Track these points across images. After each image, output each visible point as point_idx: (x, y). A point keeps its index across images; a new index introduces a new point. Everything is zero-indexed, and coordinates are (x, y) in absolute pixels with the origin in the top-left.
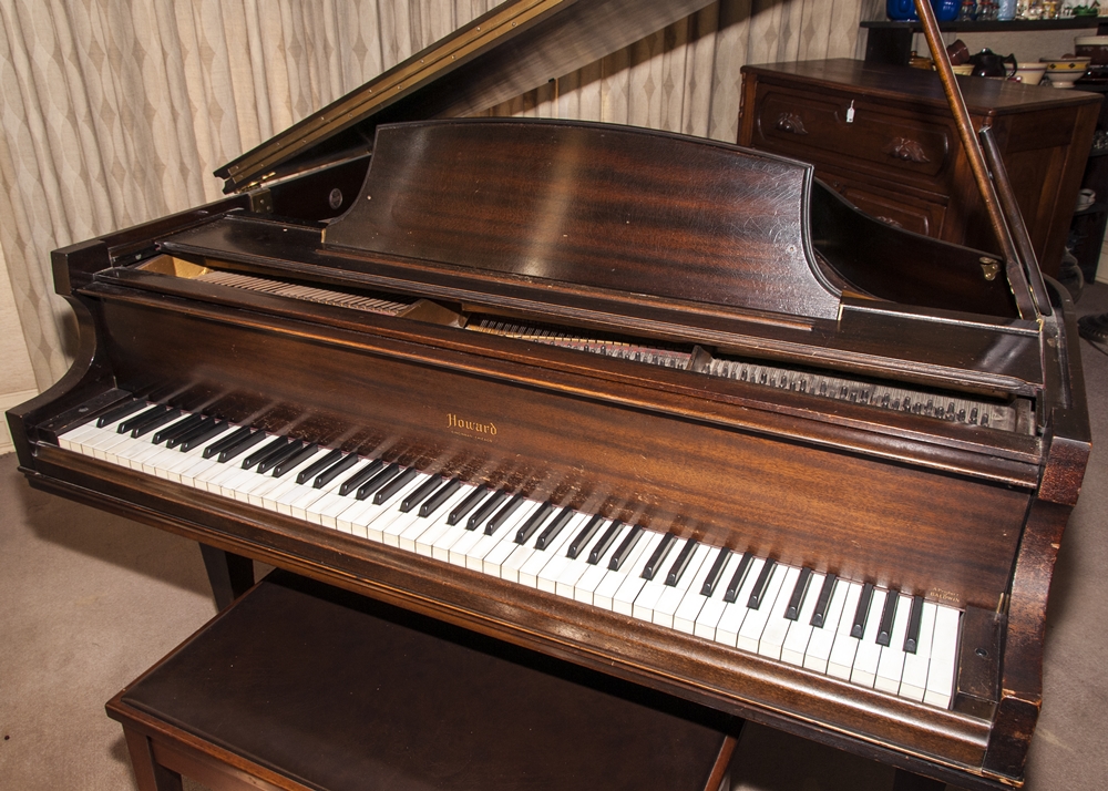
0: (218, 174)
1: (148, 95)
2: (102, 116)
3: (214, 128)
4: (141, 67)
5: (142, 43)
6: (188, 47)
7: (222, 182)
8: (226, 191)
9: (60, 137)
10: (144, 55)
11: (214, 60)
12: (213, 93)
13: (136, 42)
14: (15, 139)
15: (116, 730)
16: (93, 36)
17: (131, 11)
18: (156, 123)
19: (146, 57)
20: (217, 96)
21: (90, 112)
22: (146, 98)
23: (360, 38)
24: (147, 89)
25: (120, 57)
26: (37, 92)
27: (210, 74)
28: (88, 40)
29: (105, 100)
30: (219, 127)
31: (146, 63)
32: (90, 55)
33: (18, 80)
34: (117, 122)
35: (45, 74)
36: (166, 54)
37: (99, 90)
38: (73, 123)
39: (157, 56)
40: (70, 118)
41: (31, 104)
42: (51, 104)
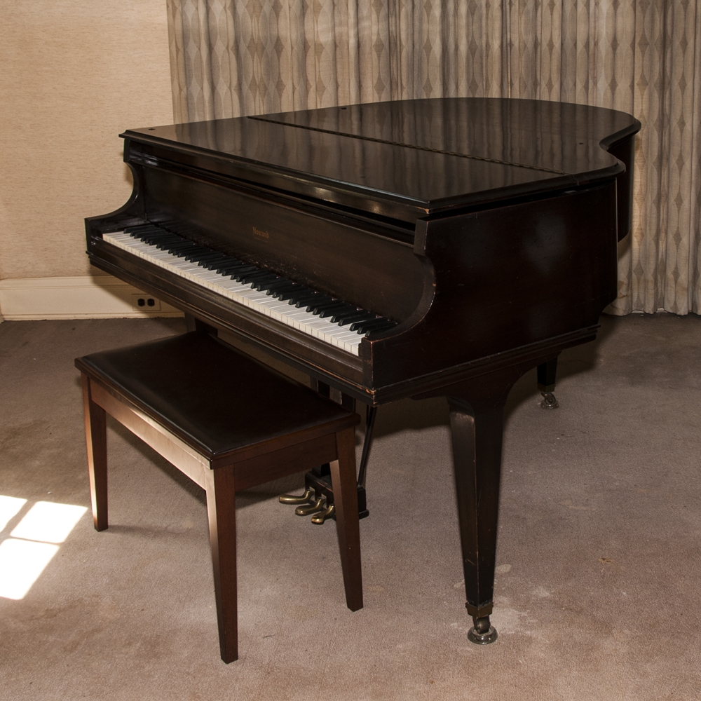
1: (282, 75)
2: (250, 88)
3: (318, 100)
4: (279, 57)
5: (282, 40)
9: (223, 100)
10: (282, 49)
11: (323, 53)
12: (319, 75)
14: (195, 100)
16: (252, 36)
17: (278, 20)
18: (284, 95)
19: (284, 50)
20: (322, 78)
22: (279, 77)
23: (428, 40)
24: (281, 71)
25: (264, 49)
26: (211, 70)
27: (319, 62)
29: (254, 77)
30: (321, 99)
31: (283, 54)
32: (248, 47)
33: (201, 62)
34: (258, 93)
35: (220, 59)
36: (292, 48)
37: (251, 71)
38: (231, 91)
39: (290, 49)
40: (230, 88)
41: (206, 77)
42: (221, 78)
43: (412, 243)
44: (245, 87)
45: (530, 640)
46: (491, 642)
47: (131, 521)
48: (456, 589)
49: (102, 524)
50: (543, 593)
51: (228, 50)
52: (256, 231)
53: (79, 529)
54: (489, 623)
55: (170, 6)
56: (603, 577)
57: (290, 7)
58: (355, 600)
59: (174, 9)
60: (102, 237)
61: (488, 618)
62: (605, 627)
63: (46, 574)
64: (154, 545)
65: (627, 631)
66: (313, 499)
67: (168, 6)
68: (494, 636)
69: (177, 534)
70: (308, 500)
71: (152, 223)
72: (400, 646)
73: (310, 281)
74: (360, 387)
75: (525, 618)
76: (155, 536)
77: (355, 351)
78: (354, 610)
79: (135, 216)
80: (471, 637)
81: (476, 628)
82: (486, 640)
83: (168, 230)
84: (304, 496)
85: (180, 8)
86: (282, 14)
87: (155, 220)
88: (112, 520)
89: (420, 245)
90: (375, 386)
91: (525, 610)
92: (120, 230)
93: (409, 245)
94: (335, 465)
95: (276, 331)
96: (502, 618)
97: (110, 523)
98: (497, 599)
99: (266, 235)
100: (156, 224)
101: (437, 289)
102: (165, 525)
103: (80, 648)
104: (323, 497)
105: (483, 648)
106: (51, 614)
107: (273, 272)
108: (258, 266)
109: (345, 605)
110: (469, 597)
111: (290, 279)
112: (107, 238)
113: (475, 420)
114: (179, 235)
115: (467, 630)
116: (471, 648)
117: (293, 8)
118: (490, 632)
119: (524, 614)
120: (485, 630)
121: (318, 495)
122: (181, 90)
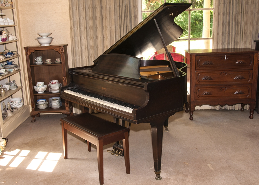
0: (93, 62)
2: (90, 57)
4: (97, 50)
6: (105, 46)
7: (94, 63)
8: (94, 64)
13: (97, 45)
15: (61, 122)
21: (88, 56)
22: (98, 54)
25: (94, 48)
28: (90, 45)
29: (91, 55)
31: (99, 49)
32: (90, 47)
33: (79, 51)
34: (92, 58)
35: (83, 50)
36: (101, 47)
37: (91, 53)
38: (86, 58)
39: (100, 48)
40: (86, 57)
41: (80, 55)
42: (84, 55)
43: (144, 88)
44: (89, 57)
45: (169, 179)
46: (161, 180)
47: (72, 157)
48: (151, 169)
49: (66, 158)
50: (171, 169)
51: (85, 48)
52: (103, 88)
53: (61, 159)
54: (160, 176)
55: (72, 38)
56: (184, 166)
57: (100, 38)
58: (128, 172)
59: (73, 38)
60: (64, 91)
61: (160, 174)
62: (186, 176)
63: (55, 168)
64: (79, 162)
65: (191, 177)
66: (115, 151)
67: (71, 38)
68: (161, 178)
69: (84, 160)
70: (114, 152)
71: (75, 88)
72: (140, 181)
73: (117, 99)
74: (133, 120)
75: (168, 175)
76: (79, 160)
77: (131, 112)
78: (128, 174)
79: (70, 87)
80: (156, 179)
81: (157, 177)
82: (160, 179)
83: (79, 89)
84: (113, 151)
85: (74, 38)
86: (98, 39)
87: (75, 87)
88: (68, 157)
89: (146, 88)
90: (137, 120)
91: (168, 173)
92: (68, 89)
93: (143, 88)
94: (124, 140)
95: (111, 109)
96: (163, 174)
97: (68, 158)
98: (161, 171)
99: (105, 89)
100: (76, 88)
101: (150, 98)
102: (81, 158)
103: (67, 182)
104: (117, 150)
105: (159, 181)
106: (59, 176)
107: (107, 97)
108: (103, 96)
109: (126, 173)
110: (155, 170)
111: (111, 98)
112: (65, 91)
113: (157, 129)
114: (82, 90)
115: (155, 177)
116: (156, 181)
117: (101, 38)
118: (160, 178)
119: (167, 174)
120: (159, 177)
121: (116, 150)
122: (74, 58)
